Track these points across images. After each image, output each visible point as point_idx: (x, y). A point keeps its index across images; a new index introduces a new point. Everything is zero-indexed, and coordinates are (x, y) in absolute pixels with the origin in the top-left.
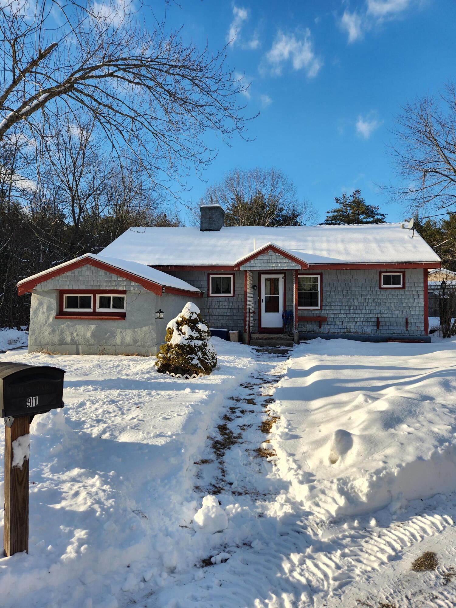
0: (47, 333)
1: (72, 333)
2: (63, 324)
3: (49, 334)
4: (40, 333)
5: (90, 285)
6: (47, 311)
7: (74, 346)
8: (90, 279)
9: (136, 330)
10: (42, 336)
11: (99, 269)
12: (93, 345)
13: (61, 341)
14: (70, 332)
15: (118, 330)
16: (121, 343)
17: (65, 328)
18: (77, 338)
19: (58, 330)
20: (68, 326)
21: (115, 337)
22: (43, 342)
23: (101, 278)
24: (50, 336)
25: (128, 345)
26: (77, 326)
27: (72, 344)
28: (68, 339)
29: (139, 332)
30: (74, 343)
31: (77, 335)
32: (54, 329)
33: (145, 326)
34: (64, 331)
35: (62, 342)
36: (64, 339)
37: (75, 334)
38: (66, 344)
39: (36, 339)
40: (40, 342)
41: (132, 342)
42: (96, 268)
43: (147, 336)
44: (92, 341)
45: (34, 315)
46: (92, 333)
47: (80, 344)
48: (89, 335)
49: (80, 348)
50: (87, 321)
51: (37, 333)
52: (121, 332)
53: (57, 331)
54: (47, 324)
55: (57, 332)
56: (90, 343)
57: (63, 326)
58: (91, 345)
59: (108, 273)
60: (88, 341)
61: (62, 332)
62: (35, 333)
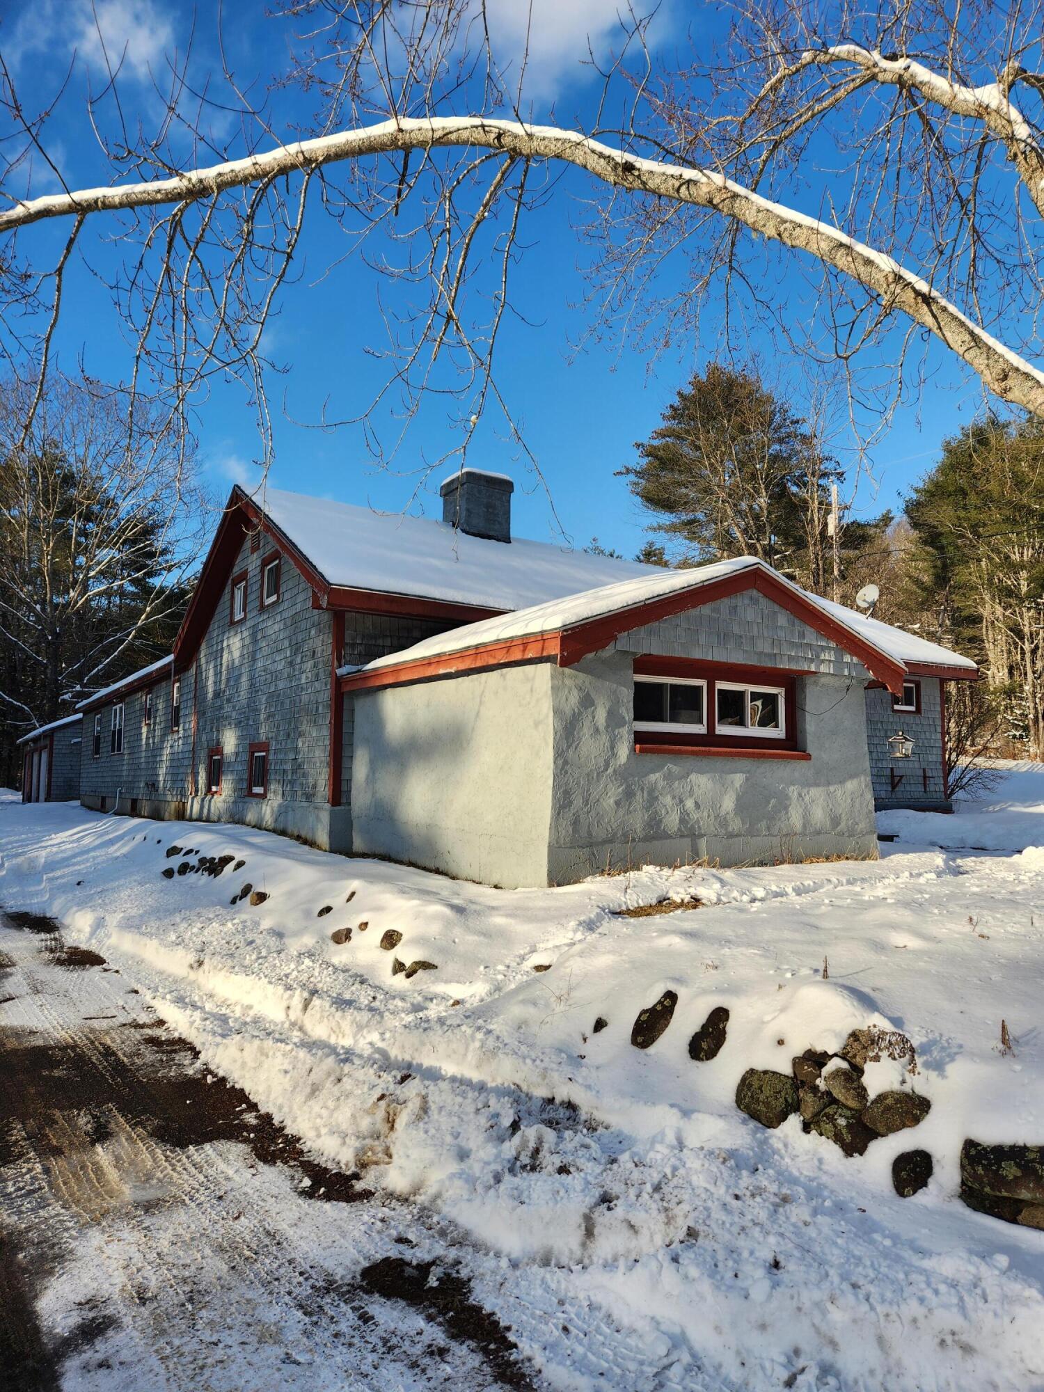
0: (612, 801)
1: (681, 801)
2: (653, 771)
3: (618, 803)
4: (586, 802)
5: (755, 653)
6: (607, 727)
7: (687, 841)
8: (755, 633)
9: (832, 788)
10: (593, 813)
11: (776, 608)
12: (737, 836)
13: (651, 827)
14: (674, 798)
15: (791, 788)
16: (804, 826)
17: (661, 783)
18: (695, 816)
19: (642, 790)
20: (669, 777)
21: (786, 808)
22: (600, 833)
23: (781, 634)
24: (621, 812)
25: (818, 833)
26: (693, 777)
27: (682, 836)
28: (672, 821)
29: (839, 793)
30: (690, 833)
31: (697, 805)
32: (628, 786)
33: (852, 777)
34: (656, 794)
35: (655, 833)
36: (661, 821)
37: (690, 804)
38: (666, 836)
39: (576, 823)
40: (590, 833)
41: (828, 823)
42: (771, 603)
43: (857, 805)
44: (736, 825)
45: (567, 739)
46: (738, 799)
47: (703, 836)
48: (728, 803)
49: (703, 844)
50: (719, 763)
51: (578, 802)
52: (800, 795)
53: (639, 793)
54: (610, 770)
55: (639, 797)
56: (730, 829)
57: (653, 777)
58: (731, 836)
59: (797, 622)
60: (723, 822)
61: (653, 799)
62: (571, 803)
